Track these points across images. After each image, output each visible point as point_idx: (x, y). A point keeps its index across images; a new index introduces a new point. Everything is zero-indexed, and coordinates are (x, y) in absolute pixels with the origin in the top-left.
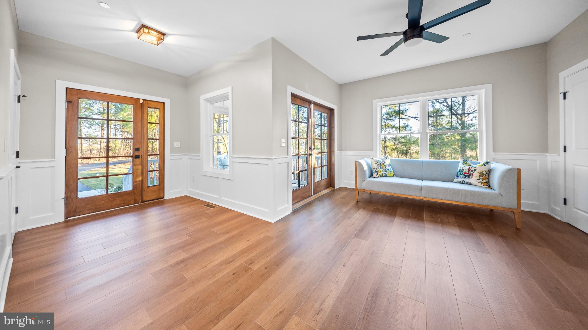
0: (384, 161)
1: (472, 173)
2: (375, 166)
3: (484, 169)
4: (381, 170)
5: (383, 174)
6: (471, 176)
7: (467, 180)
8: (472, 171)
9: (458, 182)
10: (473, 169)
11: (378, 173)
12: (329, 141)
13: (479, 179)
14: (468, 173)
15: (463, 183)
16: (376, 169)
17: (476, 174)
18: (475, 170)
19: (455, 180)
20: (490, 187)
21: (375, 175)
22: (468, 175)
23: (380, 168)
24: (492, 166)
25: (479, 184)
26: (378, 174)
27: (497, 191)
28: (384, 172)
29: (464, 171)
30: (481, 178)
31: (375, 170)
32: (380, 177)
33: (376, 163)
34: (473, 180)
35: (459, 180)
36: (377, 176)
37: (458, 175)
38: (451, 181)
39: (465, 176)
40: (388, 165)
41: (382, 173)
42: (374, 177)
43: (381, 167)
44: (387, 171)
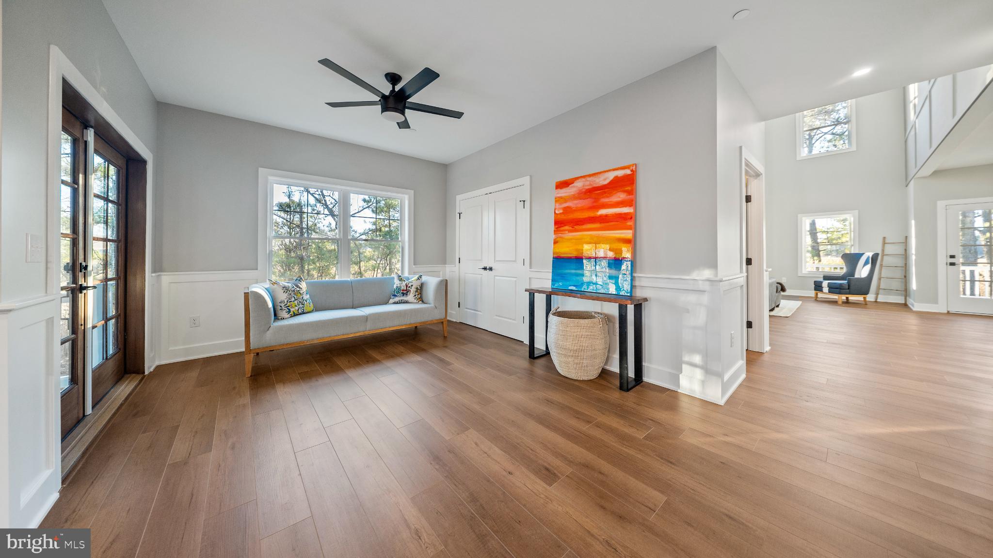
0: (297, 286)
1: (410, 289)
2: (282, 297)
3: (418, 283)
4: (296, 302)
5: (298, 310)
6: (408, 294)
7: (405, 298)
8: (409, 287)
9: (395, 303)
10: (410, 285)
11: (289, 309)
12: (122, 244)
13: (415, 296)
14: (406, 290)
15: (400, 303)
16: (286, 302)
17: (413, 290)
18: (412, 286)
19: (391, 301)
20: (423, 302)
21: (284, 314)
22: (405, 292)
23: (293, 299)
24: (424, 278)
25: (416, 301)
26: (289, 311)
27: (432, 305)
28: (301, 306)
29: (402, 288)
30: (417, 293)
31: (283, 305)
32: (294, 316)
33: (284, 291)
34: (410, 297)
35: (397, 299)
36: (288, 316)
37: (395, 294)
38: (386, 303)
39: (403, 294)
40: (305, 293)
41: (297, 308)
42: (283, 319)
43: (295, 297)
44: (305, 303)
